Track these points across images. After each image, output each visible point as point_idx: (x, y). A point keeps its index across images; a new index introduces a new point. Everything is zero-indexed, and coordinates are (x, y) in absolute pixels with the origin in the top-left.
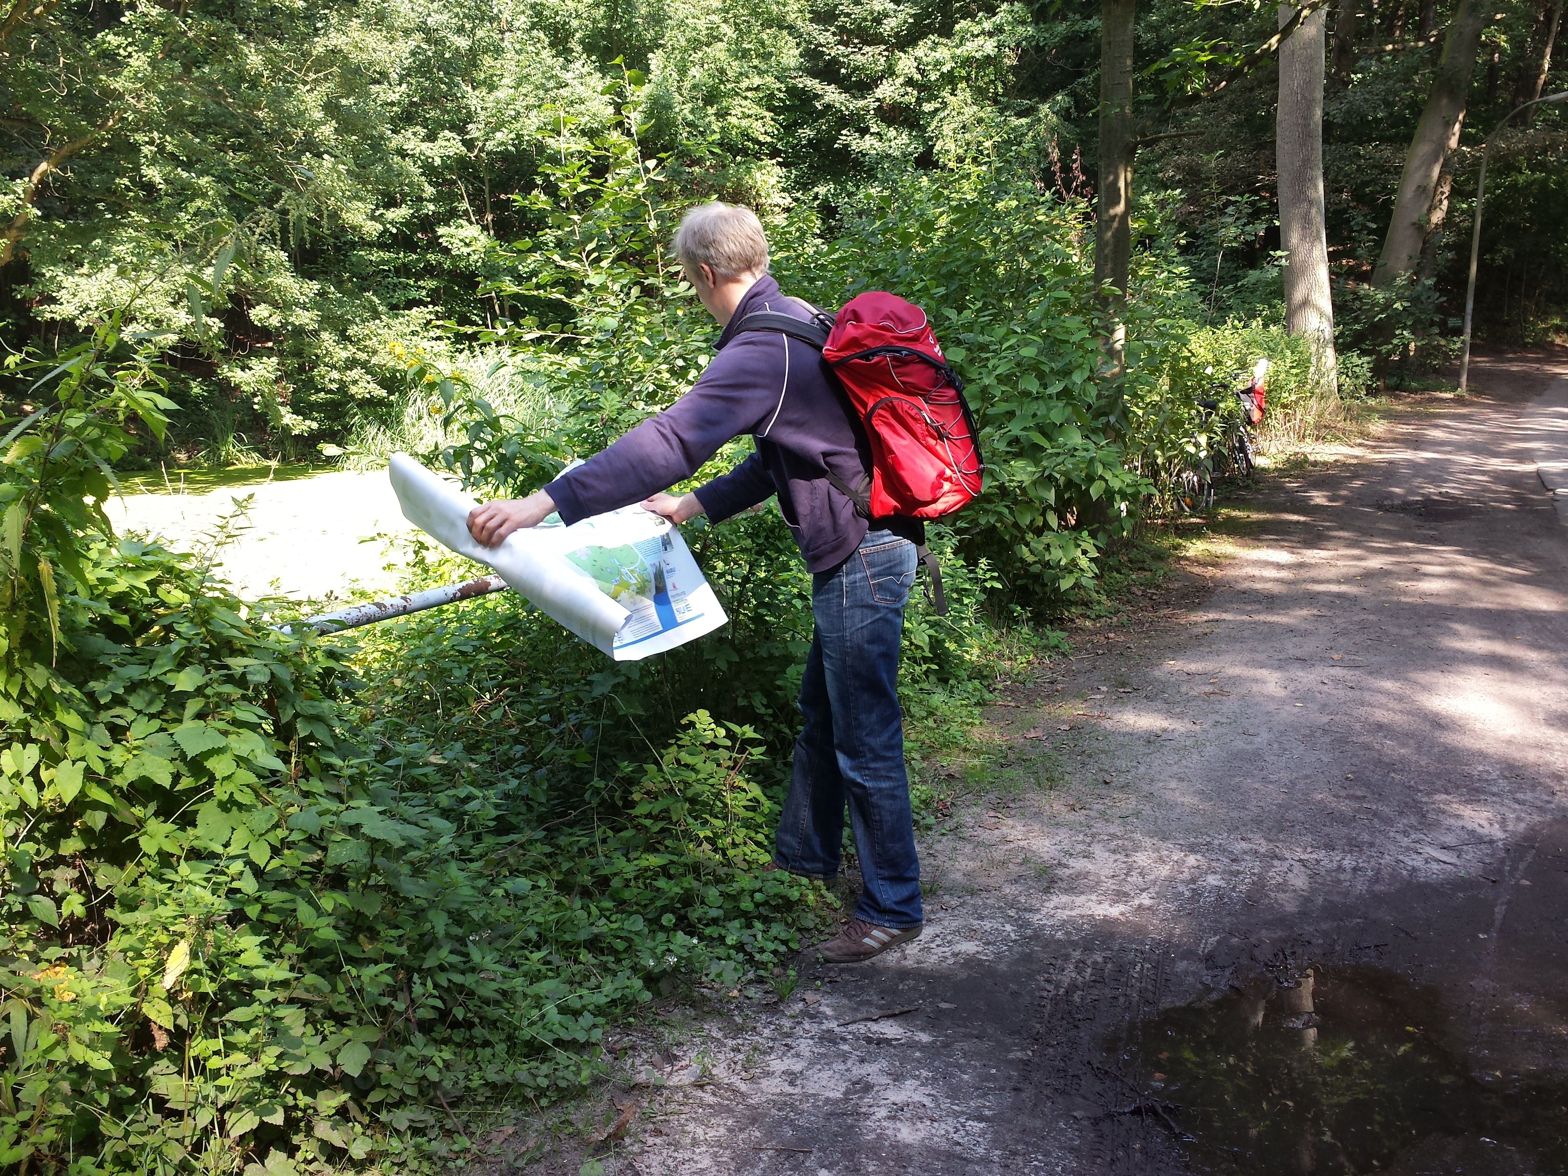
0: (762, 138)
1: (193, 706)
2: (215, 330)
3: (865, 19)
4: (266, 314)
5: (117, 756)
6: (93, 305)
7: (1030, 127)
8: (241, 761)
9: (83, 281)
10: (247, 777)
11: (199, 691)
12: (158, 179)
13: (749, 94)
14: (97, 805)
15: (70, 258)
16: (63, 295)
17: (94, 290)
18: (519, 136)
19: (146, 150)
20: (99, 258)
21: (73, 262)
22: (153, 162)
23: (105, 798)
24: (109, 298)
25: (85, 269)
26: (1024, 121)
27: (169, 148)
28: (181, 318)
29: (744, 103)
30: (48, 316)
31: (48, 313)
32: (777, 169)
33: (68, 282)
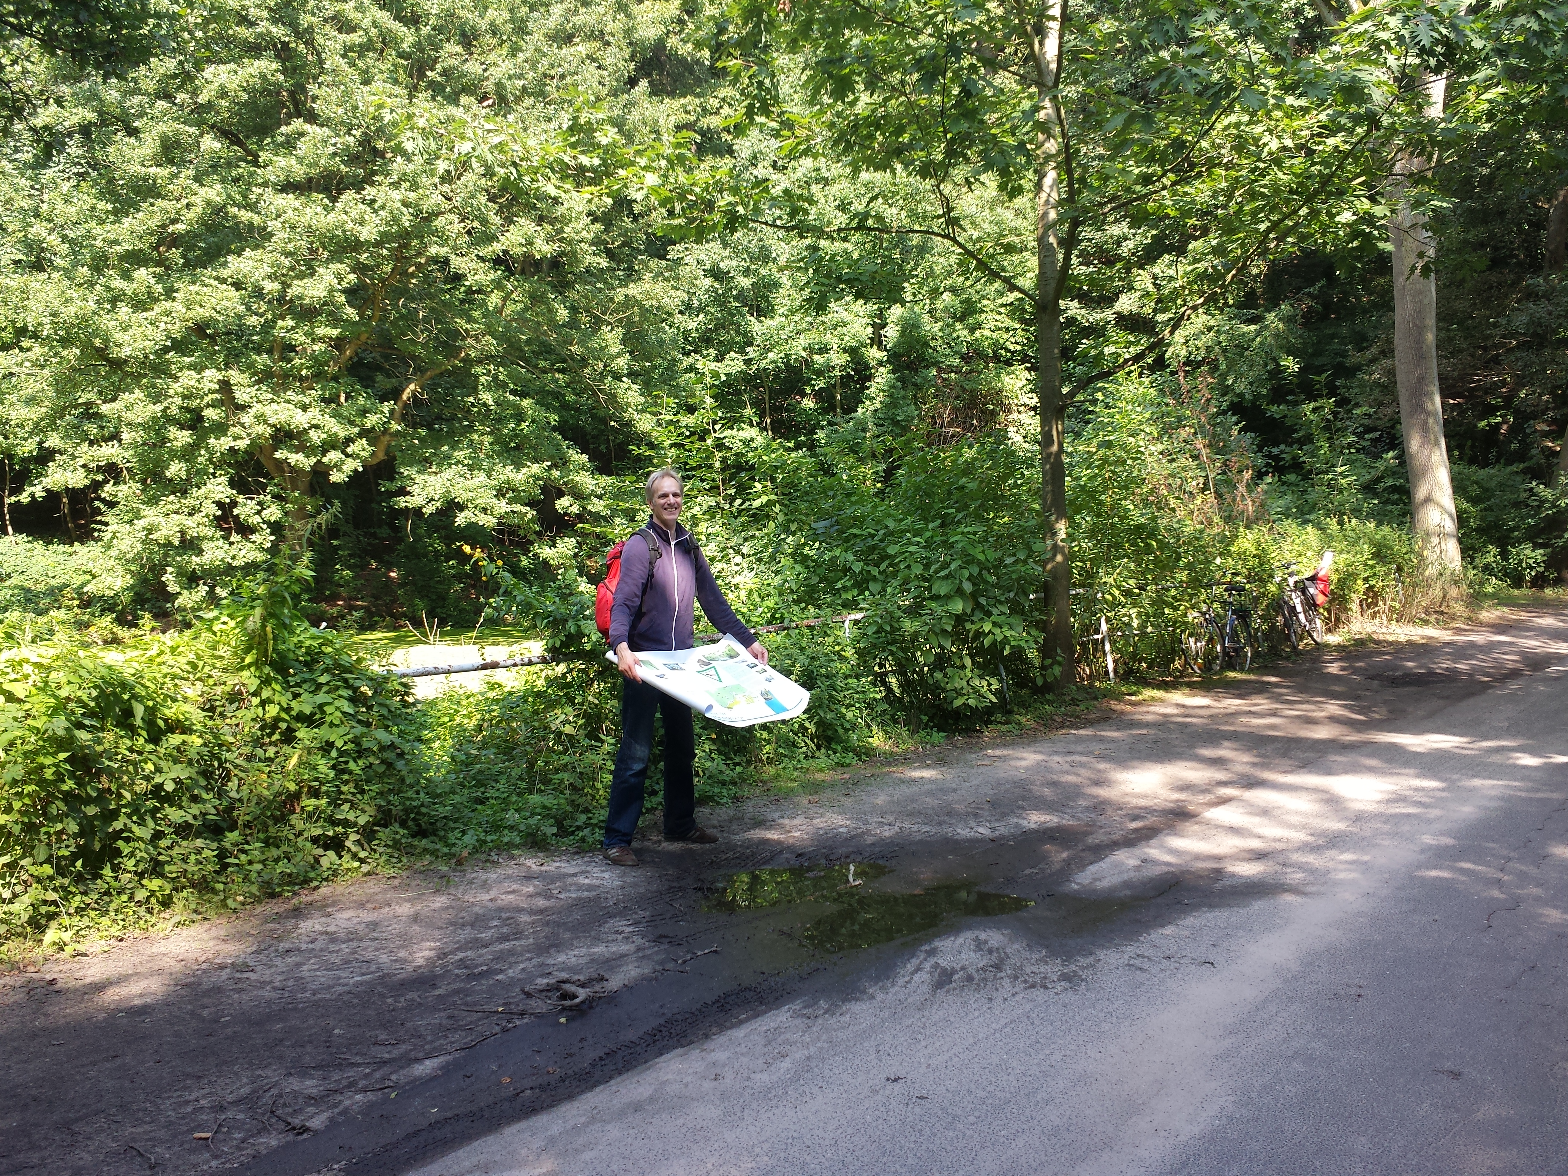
0: (1011, 347)
1: (325, 688)
2: (529, 516)
3: (1106, 242)
4: (567, 504)
5: (293, 704)
6: (436, 497)
7: (1258, 333)
8: (337, 708)
9: (433, 477)
10: (339, 714)
11: (327, 683)
12: (490, 402)
13: (1002, 310)
14: (284, 720)
15: (426, 460)
16: (415, 489)
17: (438, 485)
18: (787, 356)
19: (482, 379)
20: (445, 460)
21: (425, 463)
22: (489, 388)
23: (287, 718)
24: (448, 492)
25: (434, 469)
26: (1253, 327)
27: (501, 377)
28: (502, 507)
29: (998, 317)
30: (403, 505)
31: (402, 502)
32: (1026, 374)
33: (419, 479)
